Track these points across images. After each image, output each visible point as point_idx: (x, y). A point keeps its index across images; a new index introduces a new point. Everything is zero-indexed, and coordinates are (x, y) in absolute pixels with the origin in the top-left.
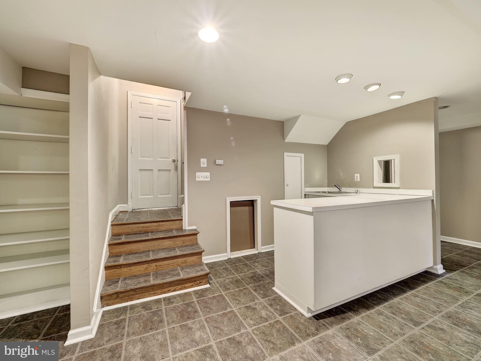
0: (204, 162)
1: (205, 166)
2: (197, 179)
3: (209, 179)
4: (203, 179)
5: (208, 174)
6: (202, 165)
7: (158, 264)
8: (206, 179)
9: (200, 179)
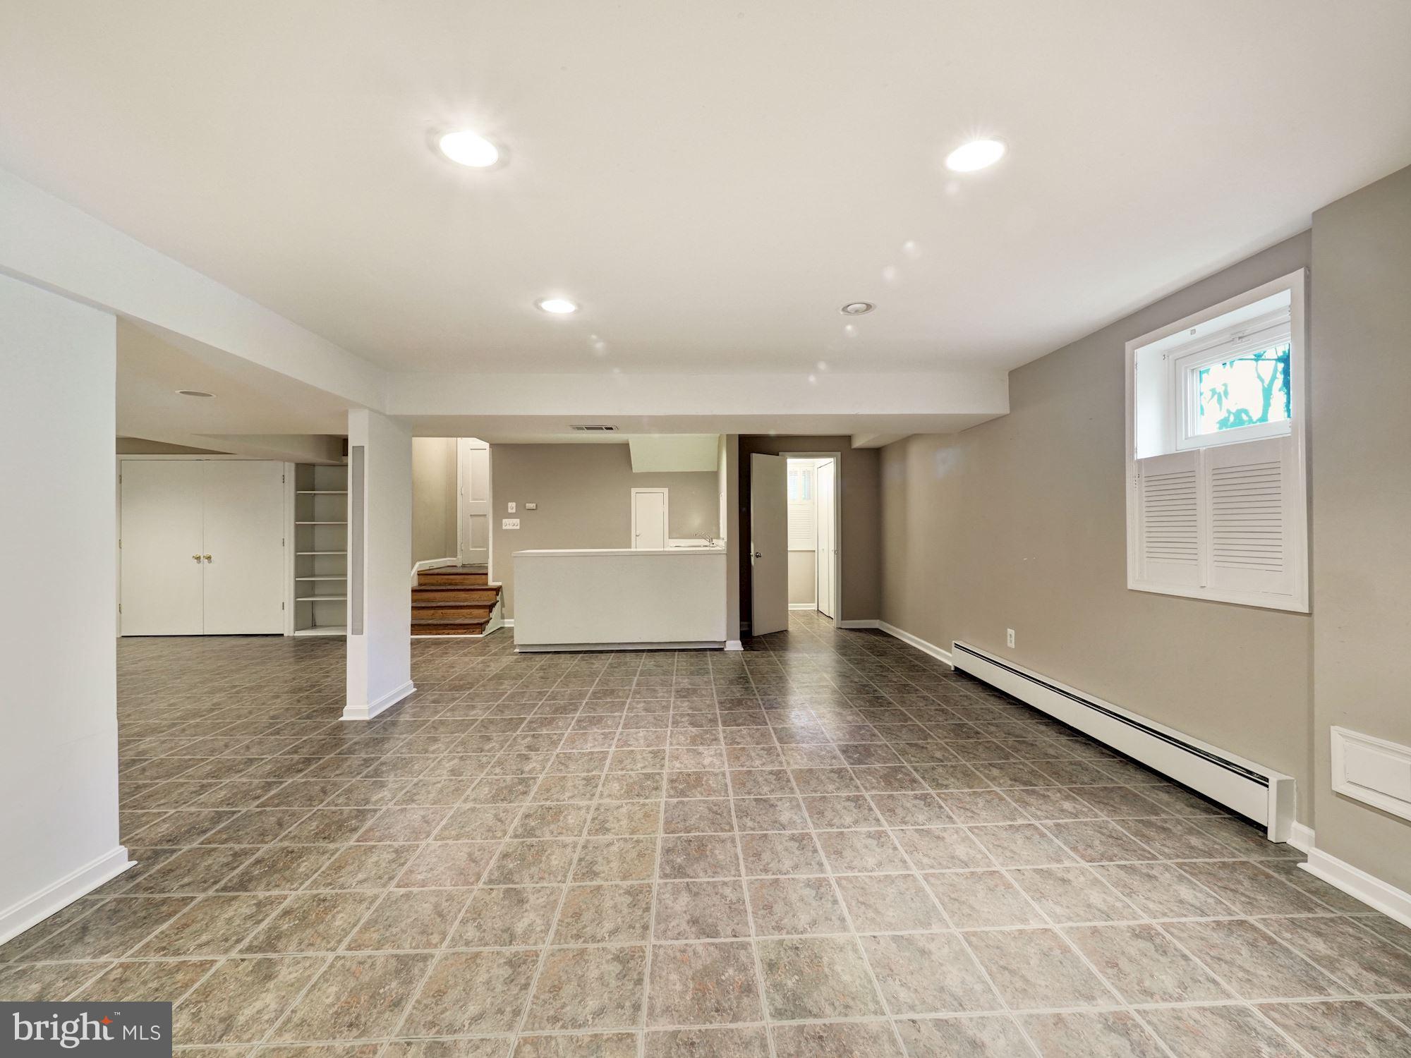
0: (512, 507)
1: (514, 511)
2: (504, 528)
3: (518, 527)
4: (511, 527)
5: (517, 521)
6: (510, 511)
7: (444, 611)
8: (515, 528)
9: (508, 527)
